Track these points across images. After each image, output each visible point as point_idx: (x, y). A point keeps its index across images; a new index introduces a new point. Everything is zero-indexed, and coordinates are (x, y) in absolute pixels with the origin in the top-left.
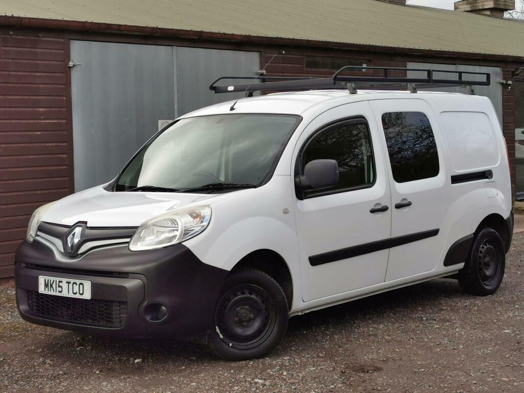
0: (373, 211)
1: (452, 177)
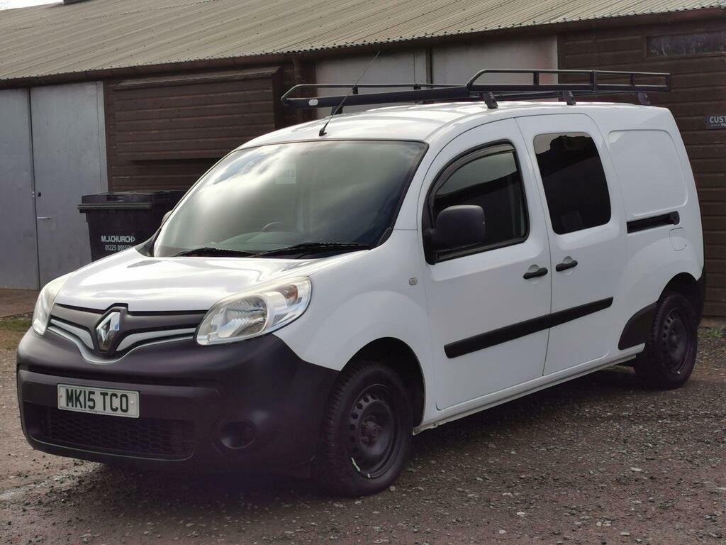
0: (527, 276)
1: (628, 223)
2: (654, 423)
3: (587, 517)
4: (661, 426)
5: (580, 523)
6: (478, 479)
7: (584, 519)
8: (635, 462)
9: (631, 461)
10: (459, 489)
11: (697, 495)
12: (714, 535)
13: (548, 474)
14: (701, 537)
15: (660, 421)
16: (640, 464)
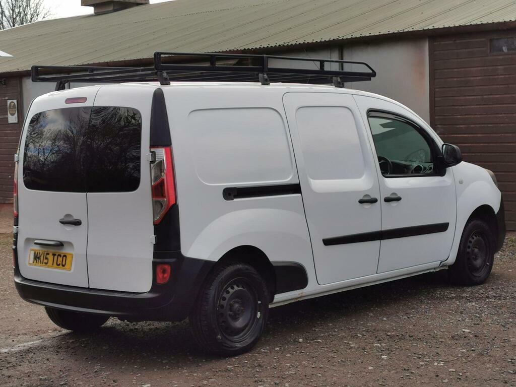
2: (483, 301)
3: (428, 360)
4: (487, 303)
5: (423, 363)
6: (359, 335)
7: (426, 361)
8: (466, 326)
9: (463, 325)
10: (345, 341)
11: (504, 347)
12: (512, 372)
13: (407, 333)
14: (503, 373)
15: (487, 300)
16: (469, 327)
